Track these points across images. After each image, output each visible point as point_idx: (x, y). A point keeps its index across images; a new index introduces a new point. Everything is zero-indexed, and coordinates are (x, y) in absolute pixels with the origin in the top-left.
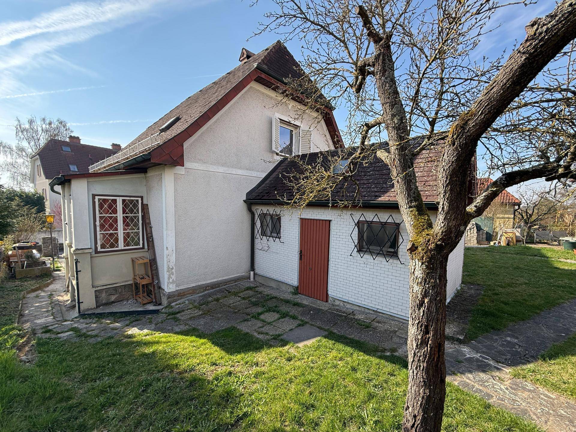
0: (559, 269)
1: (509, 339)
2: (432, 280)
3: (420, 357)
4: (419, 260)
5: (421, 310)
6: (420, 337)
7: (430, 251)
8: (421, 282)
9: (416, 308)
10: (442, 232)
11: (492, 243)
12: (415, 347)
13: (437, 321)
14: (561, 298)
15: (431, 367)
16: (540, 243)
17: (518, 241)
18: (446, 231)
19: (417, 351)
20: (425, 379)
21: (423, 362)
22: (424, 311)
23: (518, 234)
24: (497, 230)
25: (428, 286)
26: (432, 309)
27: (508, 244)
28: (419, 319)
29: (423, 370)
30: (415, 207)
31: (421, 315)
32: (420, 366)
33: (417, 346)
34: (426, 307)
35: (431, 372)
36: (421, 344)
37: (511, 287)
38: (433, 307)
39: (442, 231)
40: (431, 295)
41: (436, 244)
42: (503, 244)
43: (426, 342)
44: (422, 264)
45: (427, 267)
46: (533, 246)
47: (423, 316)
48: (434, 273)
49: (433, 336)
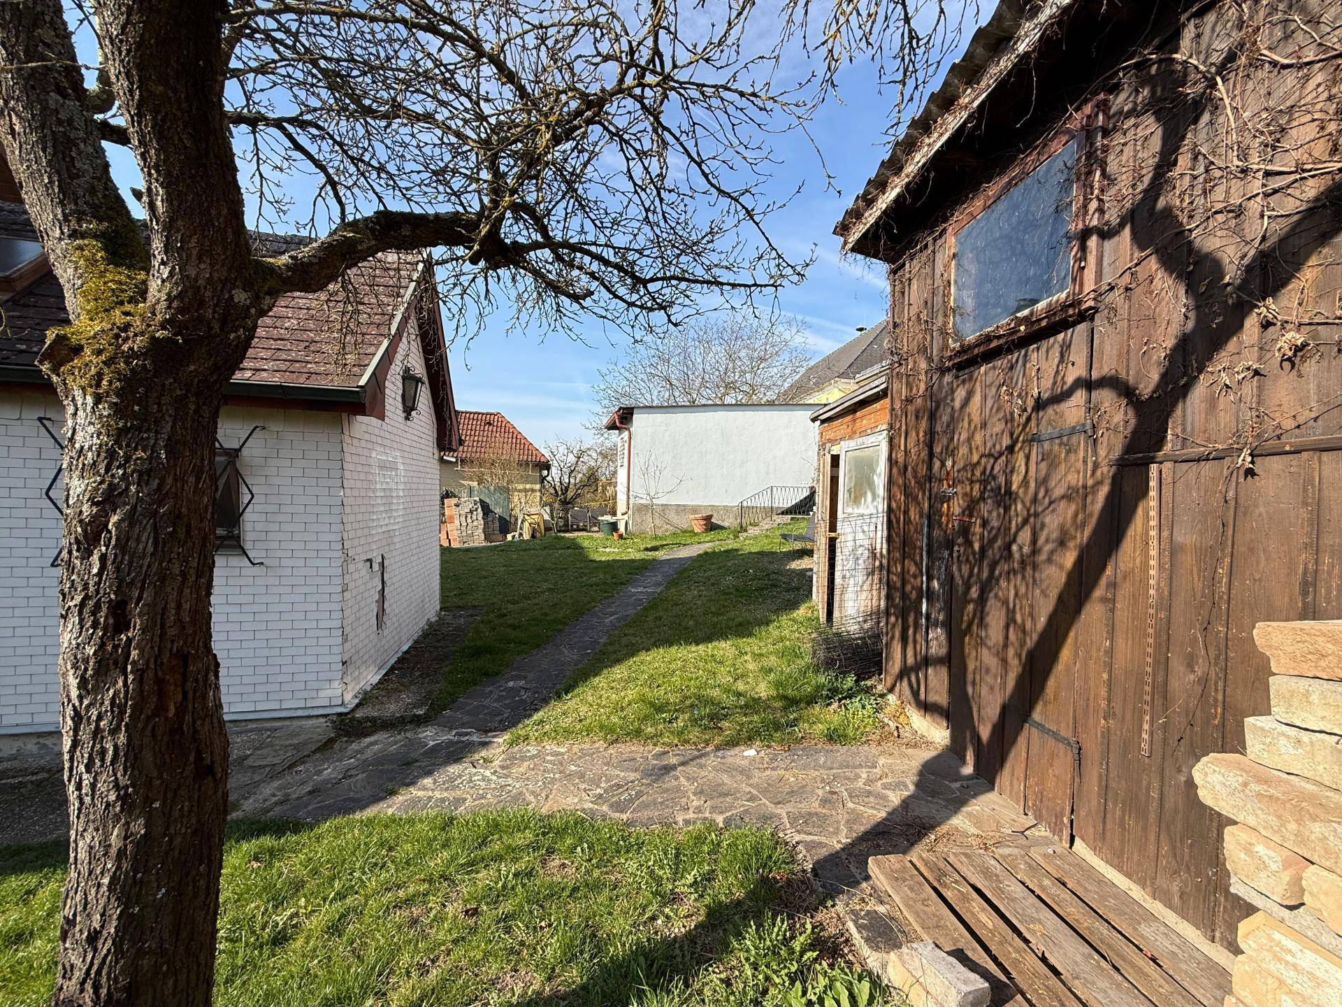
0: (594, 561)
1: (511, 684)
2: (140, 454)
3: (100, 718)
4: (83, 389)
5: (95, 558)
6: (90, 651)
7: (129, 357)
8: (95, 462)
9: (75, 553)
10: (170, 299)
11: (509, 537)
12: (74, 693)
13: (163, 579)
14: (594, 600)
15: (146, 740)
16: (579, 530)
17: (548, 529)
18: (180, 296)
19: (86, 702)
20: (127, 787)
21: (114, 732)
22: (103, 558)
23: (547, 517)
24: (517, 511)
25: (121, 472)
26: (141, 546)
27: (533, 536)
28: (86, 586)
29: (114, 761)
30: (95, 237)
31: (95, 571)
32: (103, 752)
33: (83, 684)
34: (113, 542)
35: (148, 756)
36: (97, 672)
37: (529, 599)
38: (144, 539)
39: (169, 294)
40: (133, 501)
41: (153, 338)
42: (526, 536)
43: (121, 660)
44: (98, 399)
45: (118, 410)
46: (567, 535)
47: (100, 574)
48: (148, 430)
49: (144, 630)
